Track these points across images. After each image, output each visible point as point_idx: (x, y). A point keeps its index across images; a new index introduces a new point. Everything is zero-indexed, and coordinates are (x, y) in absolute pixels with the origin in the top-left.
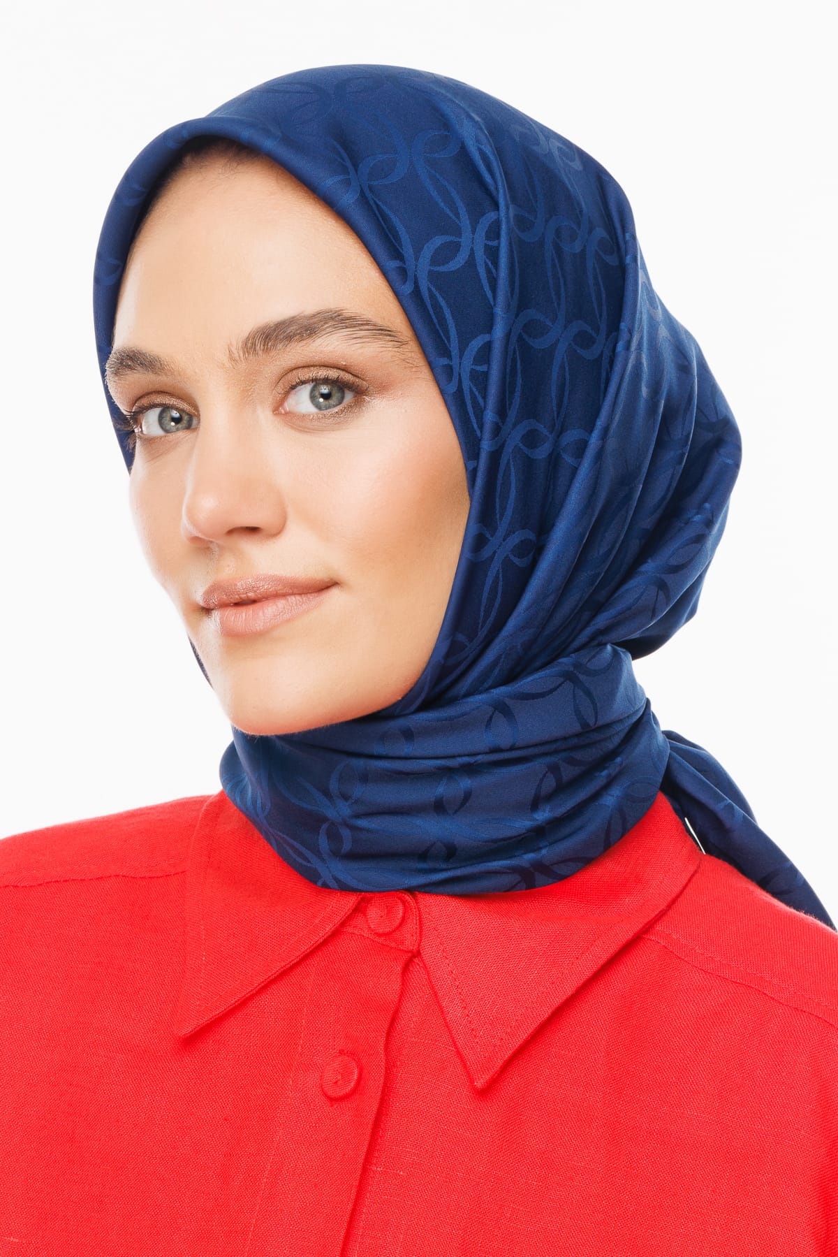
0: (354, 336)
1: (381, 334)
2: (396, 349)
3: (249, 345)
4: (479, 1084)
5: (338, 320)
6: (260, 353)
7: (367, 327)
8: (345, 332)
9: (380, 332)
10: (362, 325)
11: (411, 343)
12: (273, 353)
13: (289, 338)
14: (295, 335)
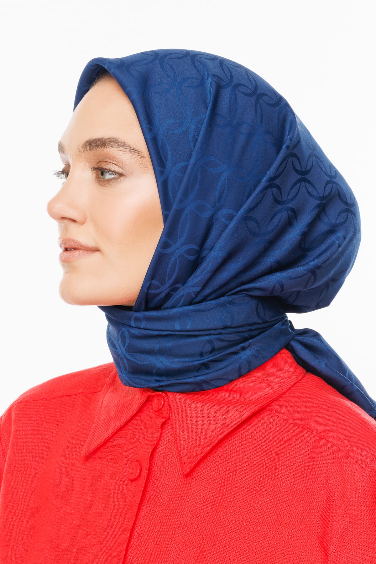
0: (121, 150)
1: (134, 152)
2: (139, 159)
3: (84, 147)
4: (186, 472)
5: (115, 142)
6: (88, 150)
7: (127, 147)
8: (117, 147)
9: (132, 150)
10: (125, 146)
11: (148, 158)
12: (93, 151)
13: (97, 146)
14: (99, 146)
